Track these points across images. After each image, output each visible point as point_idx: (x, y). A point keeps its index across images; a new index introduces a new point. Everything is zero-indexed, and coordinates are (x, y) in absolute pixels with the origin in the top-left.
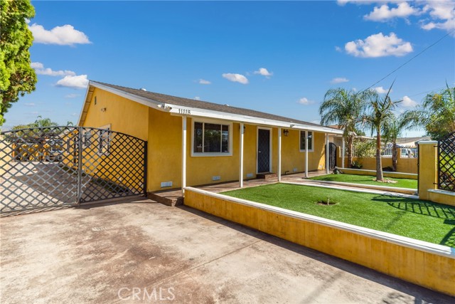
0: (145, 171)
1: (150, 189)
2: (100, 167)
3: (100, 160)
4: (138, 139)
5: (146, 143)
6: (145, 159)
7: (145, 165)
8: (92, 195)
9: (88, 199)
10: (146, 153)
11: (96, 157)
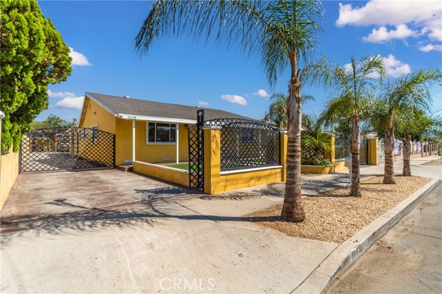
0: (114, 153)
1: (117, 164)
2: (85, 149)
3: (85, 145)
4: (109, 134)
5: (114, 136)
6: (114, 145)
7: (114, 149)
8: (80, 165)
9: (78, 167)
10: (114, 142)
11: (82, 144)
